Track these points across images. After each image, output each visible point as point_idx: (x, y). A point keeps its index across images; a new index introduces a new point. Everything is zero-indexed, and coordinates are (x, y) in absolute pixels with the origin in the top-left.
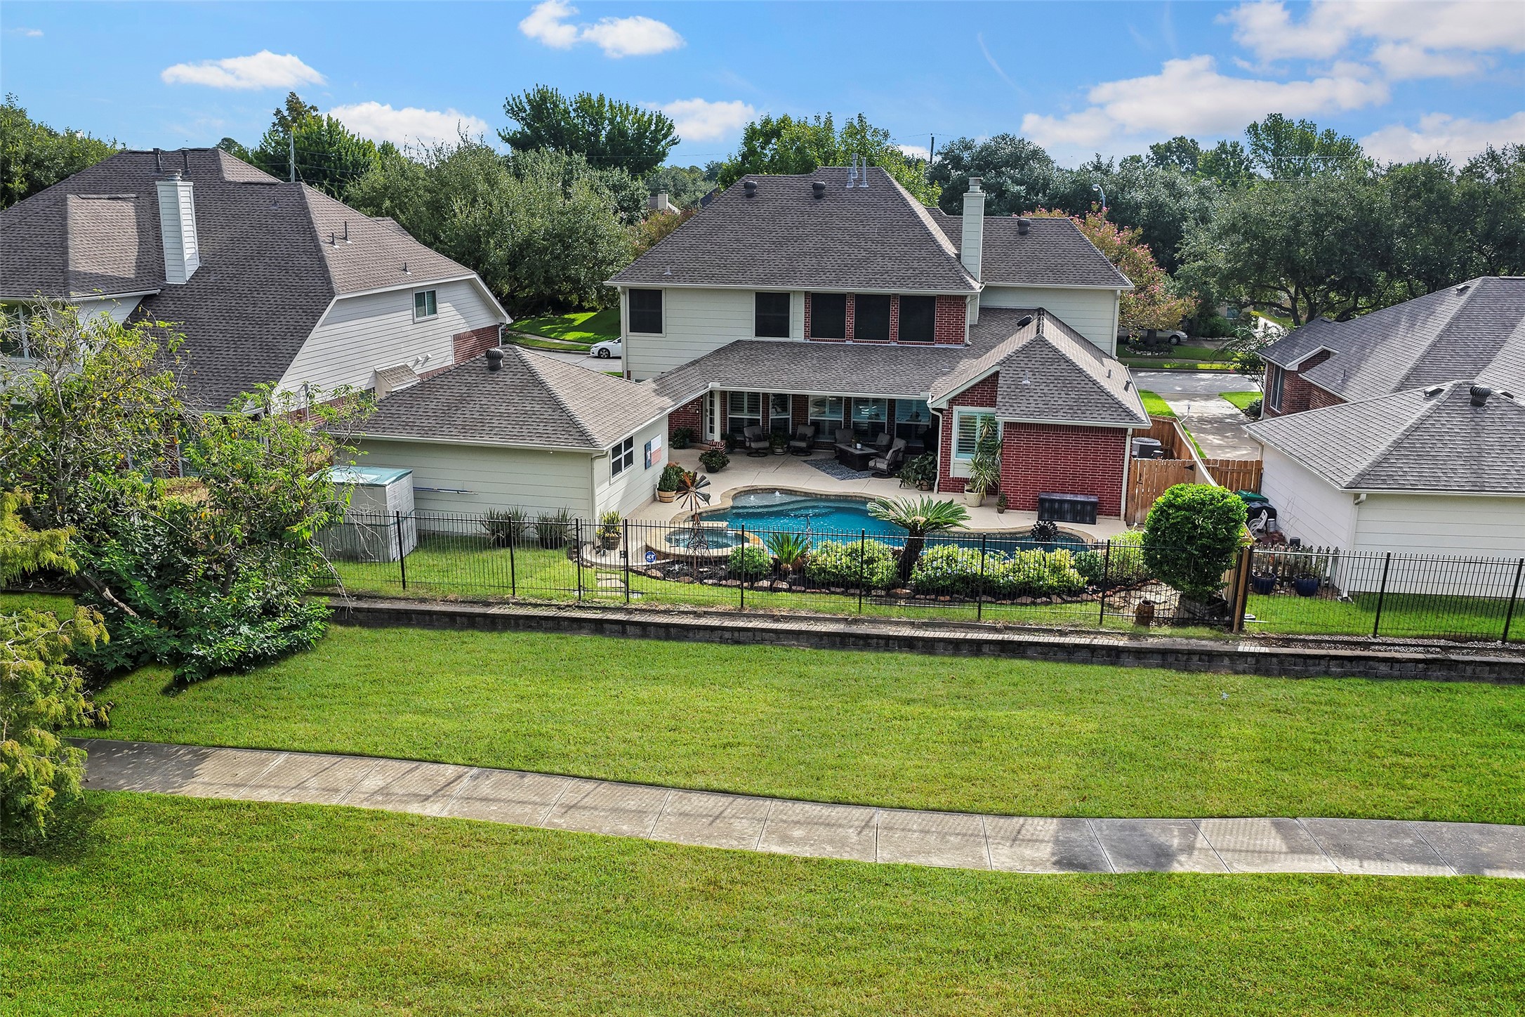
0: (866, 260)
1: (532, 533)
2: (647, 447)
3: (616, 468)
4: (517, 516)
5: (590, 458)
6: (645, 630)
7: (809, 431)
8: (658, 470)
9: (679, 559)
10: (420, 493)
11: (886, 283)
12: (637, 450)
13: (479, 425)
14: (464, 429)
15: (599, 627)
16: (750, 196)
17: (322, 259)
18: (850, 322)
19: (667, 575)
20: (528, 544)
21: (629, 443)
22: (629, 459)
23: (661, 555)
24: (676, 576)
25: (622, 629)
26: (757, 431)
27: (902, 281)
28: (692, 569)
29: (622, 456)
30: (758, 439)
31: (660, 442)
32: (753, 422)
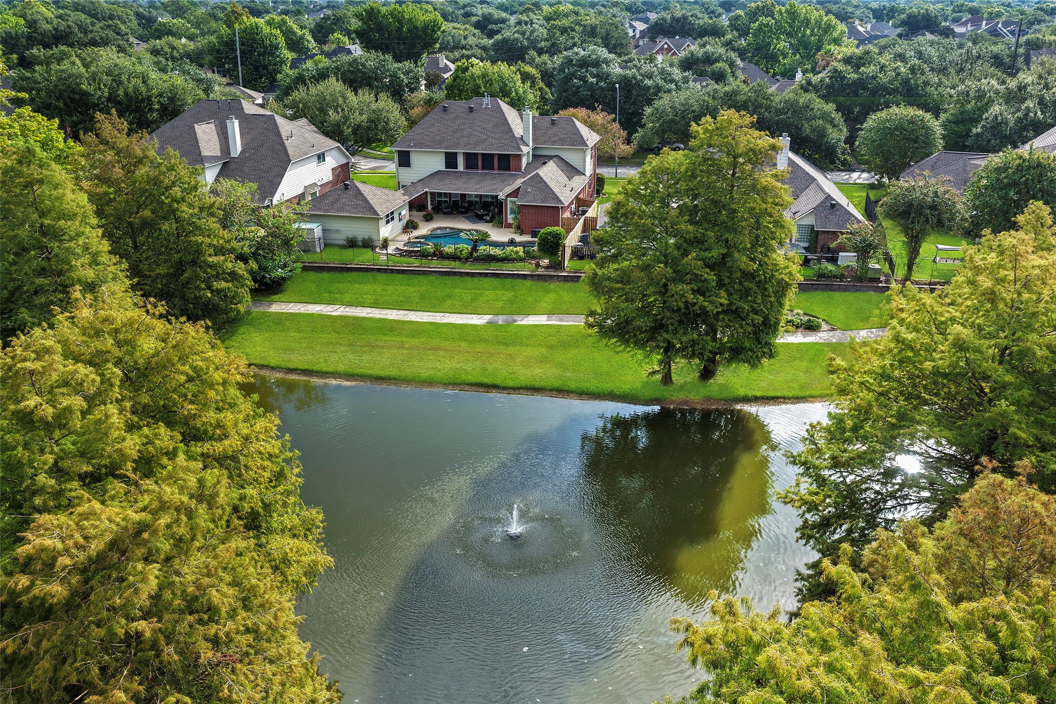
0: (486, 139)
1: (360, 243)
2: (400, 214)
3: (388, 222)
4: (355, 238)
5: (378, 219)
6: (392, 271)
7: (466, 205)
8: (404, 221)
9: (406, 251)
10: (324, 231)
11: (492, 149)
12: (396, 216)
13: (341, 209)
14: (338, 211)
15: (379, 270)
16: (445, 111)
17: (285, 147)
18: (480, 163)
19: (401, 255)
20: (359, 247)
21: (392, 213)
22: (393, 219)
23: (399, 250)
24: (404, 256)
25: (385, 271)
26: (447, 205)
27: (498, 148)
28: (409, 254)
29: (390, 218)
30: (447, 208)
31: (405, 212)
32: (446, 202)
